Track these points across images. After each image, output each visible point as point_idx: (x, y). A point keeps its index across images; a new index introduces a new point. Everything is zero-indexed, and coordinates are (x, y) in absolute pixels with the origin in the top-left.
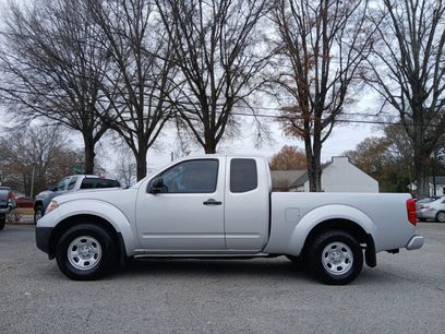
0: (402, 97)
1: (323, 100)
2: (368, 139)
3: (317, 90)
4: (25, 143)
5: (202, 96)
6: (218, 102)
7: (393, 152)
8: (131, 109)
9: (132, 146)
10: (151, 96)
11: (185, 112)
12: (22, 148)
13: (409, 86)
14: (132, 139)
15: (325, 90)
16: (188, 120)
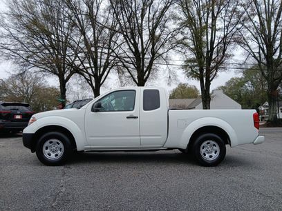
0: (259, 53)
1: (212, 55)
2: (233, 79)
3: (208, 49)
4: (17, 83)
5: (136, 53)
6: (146, 56)
7: (249, 86)
8: (89, 61)
9: (91, 85)
10: (101, 52)
11: (125, 64)
12: (15, 87)
13: (265, 46)
14: (91, 80)
15: (212, 49)
16: (127, 68)
